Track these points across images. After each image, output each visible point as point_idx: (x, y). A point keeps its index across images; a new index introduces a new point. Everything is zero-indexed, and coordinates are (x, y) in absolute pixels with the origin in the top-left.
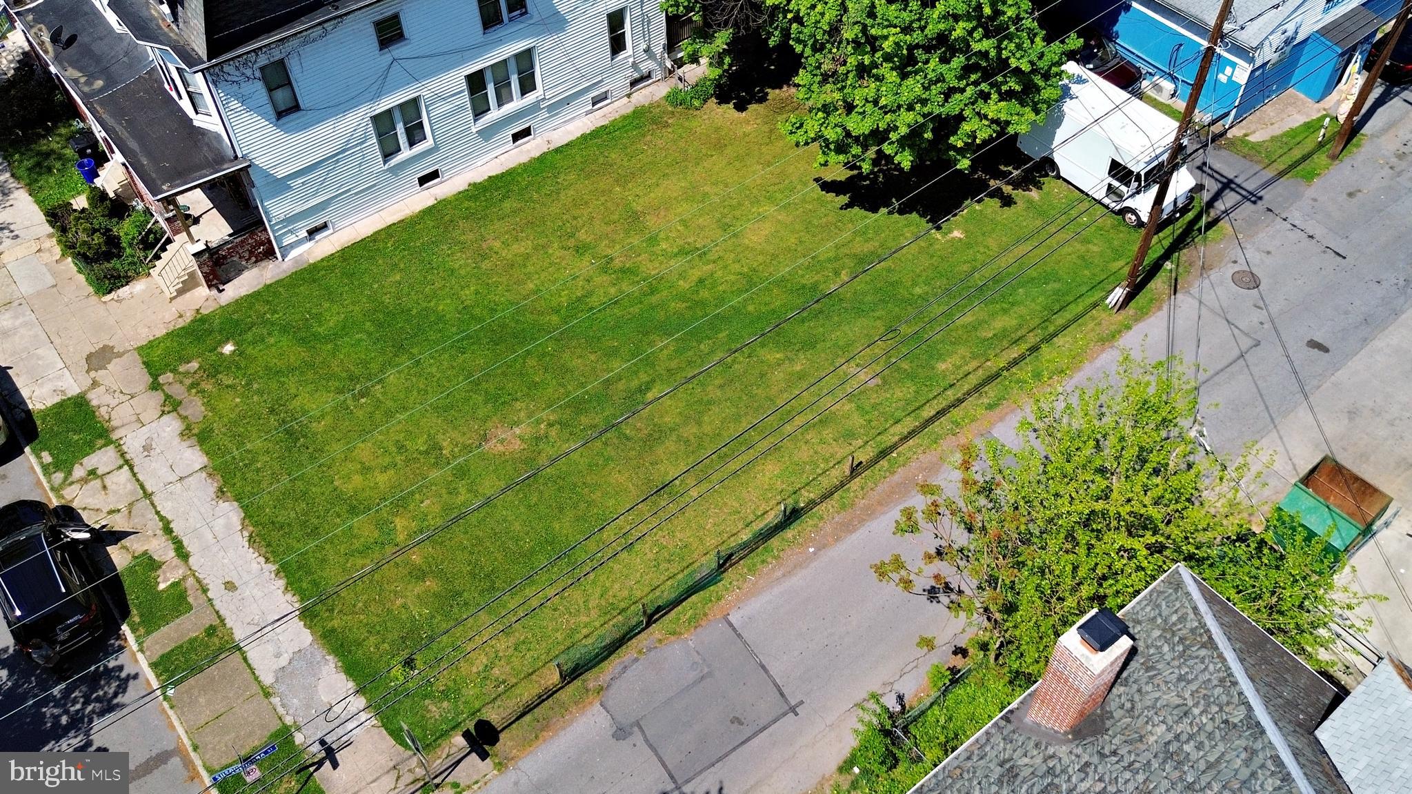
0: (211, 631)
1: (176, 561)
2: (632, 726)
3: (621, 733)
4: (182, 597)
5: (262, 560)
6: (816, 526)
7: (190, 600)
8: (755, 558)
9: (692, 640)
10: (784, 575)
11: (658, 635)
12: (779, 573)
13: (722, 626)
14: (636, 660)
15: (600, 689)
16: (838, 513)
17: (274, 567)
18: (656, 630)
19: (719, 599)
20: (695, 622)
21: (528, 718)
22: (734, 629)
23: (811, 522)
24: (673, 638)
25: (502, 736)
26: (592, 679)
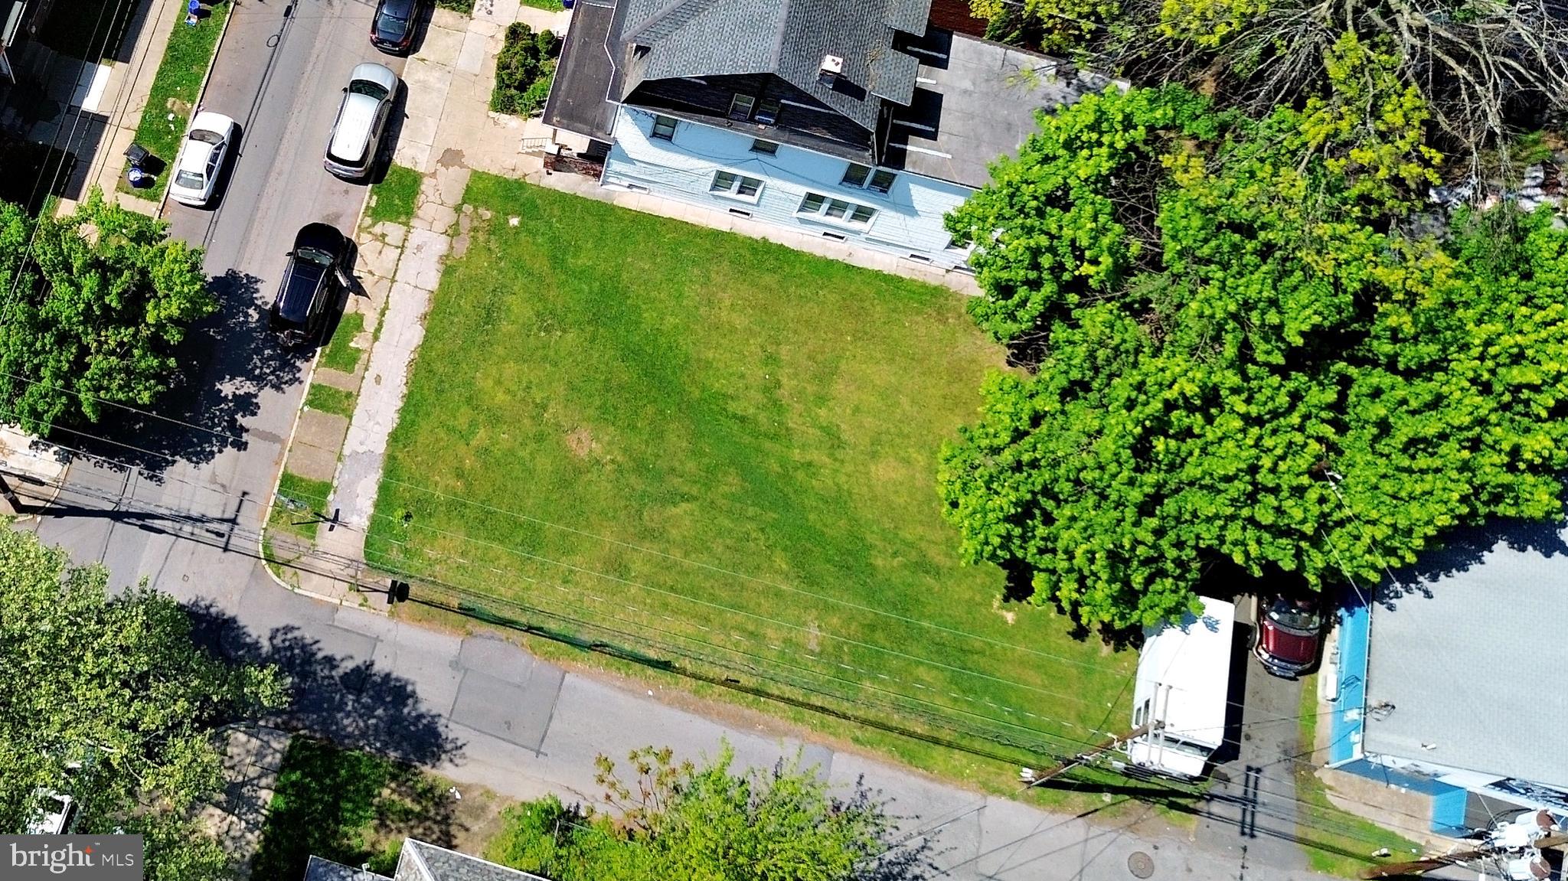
0: (349, 395)
1: (370, 336)
2: (463, 667)
3: (455, 664)
4: (355, 360)
5: (405, 381)
6: (669, 684)
7: (357, 367)
8: (617, 662)
9: (537, 662)
10: (619, 688)
11: (524, 641)
12: (618, 684)
13: (558, 675)
14: (502, 640)
15: (470, 634)
16: (690, 691)
17: (405, 391)
18: (526, 638)
19: (573, 660)
20: (549, 656)
21: (426, 607)
22: (561, 684)
23: (669, 679)
24: (529, 651)
25: (407, 601)
26: (472, 624)
